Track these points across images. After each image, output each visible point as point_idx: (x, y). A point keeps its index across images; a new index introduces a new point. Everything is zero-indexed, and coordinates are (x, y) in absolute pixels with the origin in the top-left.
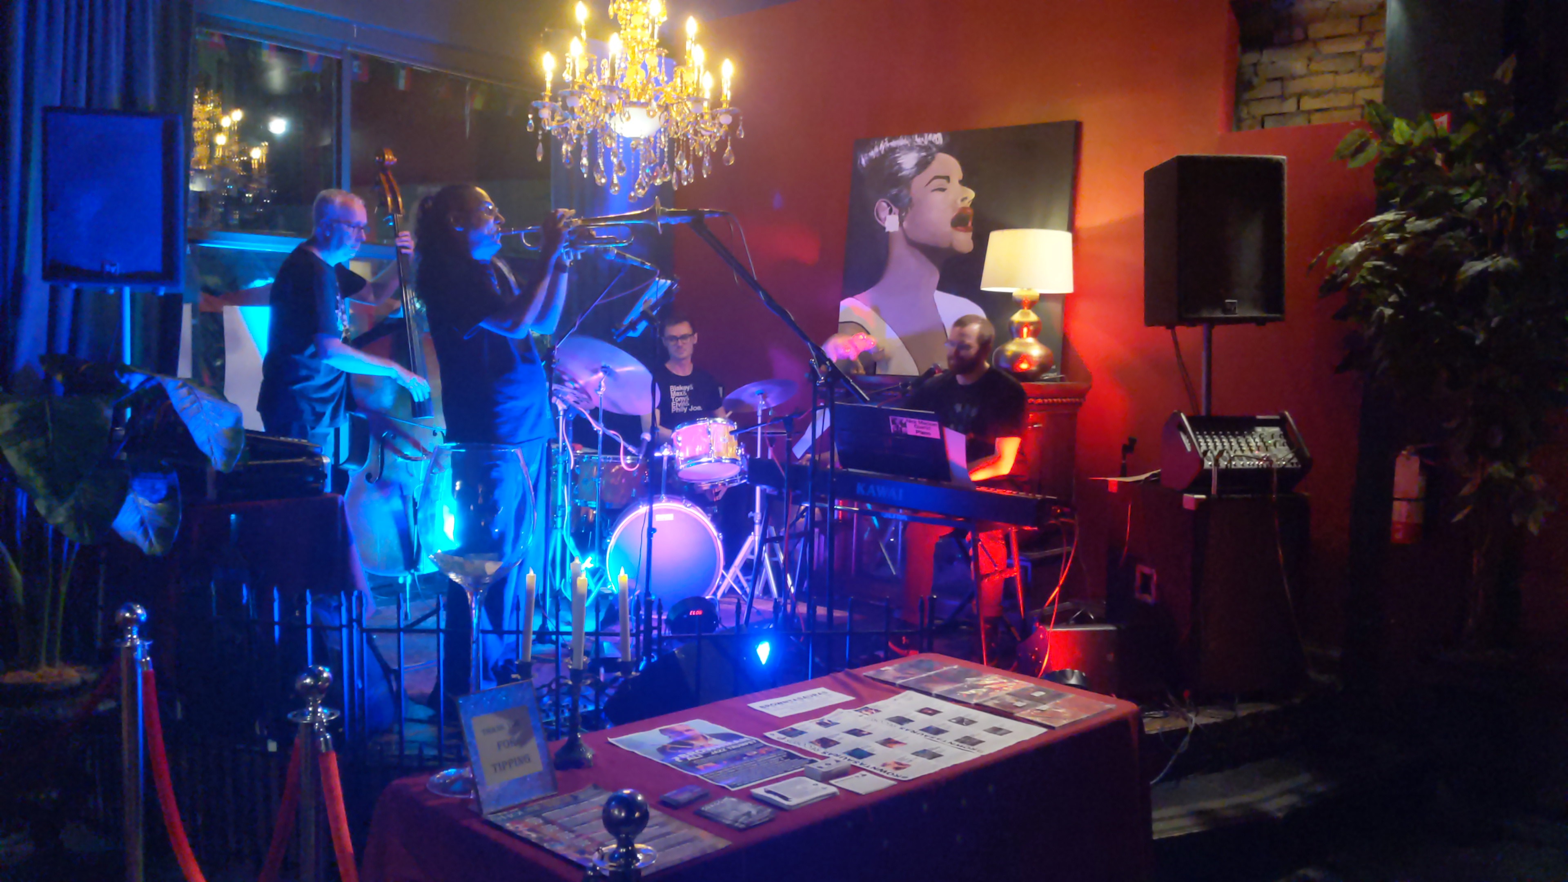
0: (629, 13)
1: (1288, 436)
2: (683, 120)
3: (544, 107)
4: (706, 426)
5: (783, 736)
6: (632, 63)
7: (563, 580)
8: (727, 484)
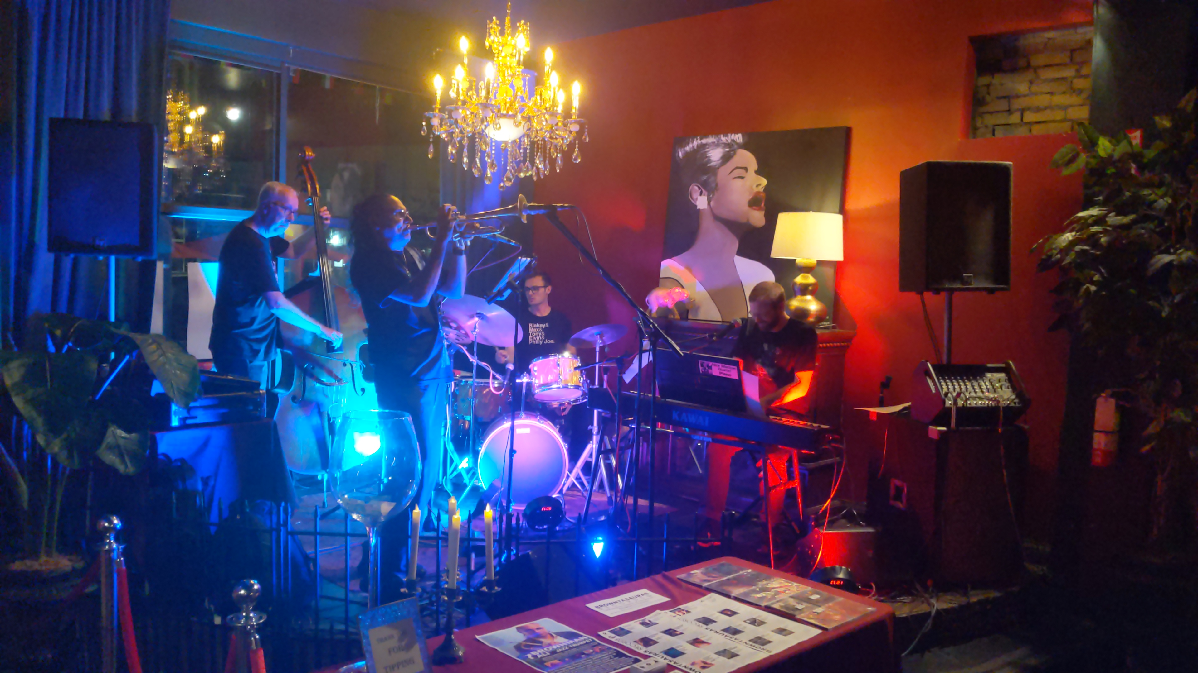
0: (501, 45)
1: (1011, 380)
2: (541, 129)
3: (435, 116)
4: (556, 360)
5: (613, 635)
6: (503, 83)
7: (445, 477)
8: (571, 403)
